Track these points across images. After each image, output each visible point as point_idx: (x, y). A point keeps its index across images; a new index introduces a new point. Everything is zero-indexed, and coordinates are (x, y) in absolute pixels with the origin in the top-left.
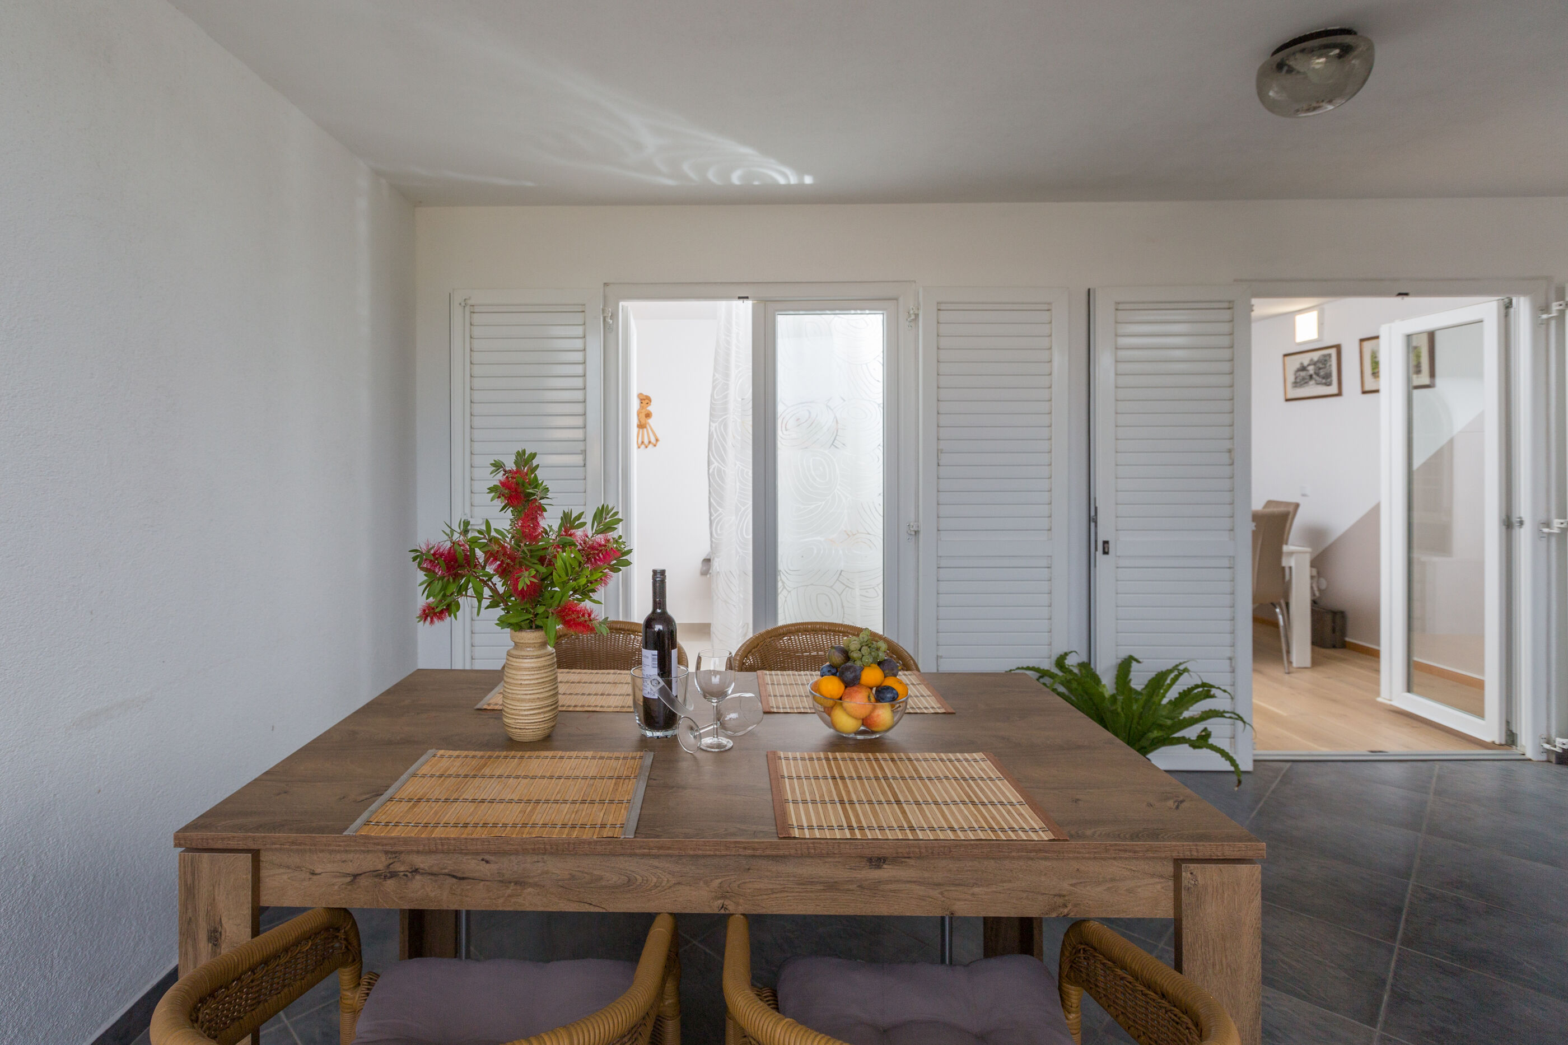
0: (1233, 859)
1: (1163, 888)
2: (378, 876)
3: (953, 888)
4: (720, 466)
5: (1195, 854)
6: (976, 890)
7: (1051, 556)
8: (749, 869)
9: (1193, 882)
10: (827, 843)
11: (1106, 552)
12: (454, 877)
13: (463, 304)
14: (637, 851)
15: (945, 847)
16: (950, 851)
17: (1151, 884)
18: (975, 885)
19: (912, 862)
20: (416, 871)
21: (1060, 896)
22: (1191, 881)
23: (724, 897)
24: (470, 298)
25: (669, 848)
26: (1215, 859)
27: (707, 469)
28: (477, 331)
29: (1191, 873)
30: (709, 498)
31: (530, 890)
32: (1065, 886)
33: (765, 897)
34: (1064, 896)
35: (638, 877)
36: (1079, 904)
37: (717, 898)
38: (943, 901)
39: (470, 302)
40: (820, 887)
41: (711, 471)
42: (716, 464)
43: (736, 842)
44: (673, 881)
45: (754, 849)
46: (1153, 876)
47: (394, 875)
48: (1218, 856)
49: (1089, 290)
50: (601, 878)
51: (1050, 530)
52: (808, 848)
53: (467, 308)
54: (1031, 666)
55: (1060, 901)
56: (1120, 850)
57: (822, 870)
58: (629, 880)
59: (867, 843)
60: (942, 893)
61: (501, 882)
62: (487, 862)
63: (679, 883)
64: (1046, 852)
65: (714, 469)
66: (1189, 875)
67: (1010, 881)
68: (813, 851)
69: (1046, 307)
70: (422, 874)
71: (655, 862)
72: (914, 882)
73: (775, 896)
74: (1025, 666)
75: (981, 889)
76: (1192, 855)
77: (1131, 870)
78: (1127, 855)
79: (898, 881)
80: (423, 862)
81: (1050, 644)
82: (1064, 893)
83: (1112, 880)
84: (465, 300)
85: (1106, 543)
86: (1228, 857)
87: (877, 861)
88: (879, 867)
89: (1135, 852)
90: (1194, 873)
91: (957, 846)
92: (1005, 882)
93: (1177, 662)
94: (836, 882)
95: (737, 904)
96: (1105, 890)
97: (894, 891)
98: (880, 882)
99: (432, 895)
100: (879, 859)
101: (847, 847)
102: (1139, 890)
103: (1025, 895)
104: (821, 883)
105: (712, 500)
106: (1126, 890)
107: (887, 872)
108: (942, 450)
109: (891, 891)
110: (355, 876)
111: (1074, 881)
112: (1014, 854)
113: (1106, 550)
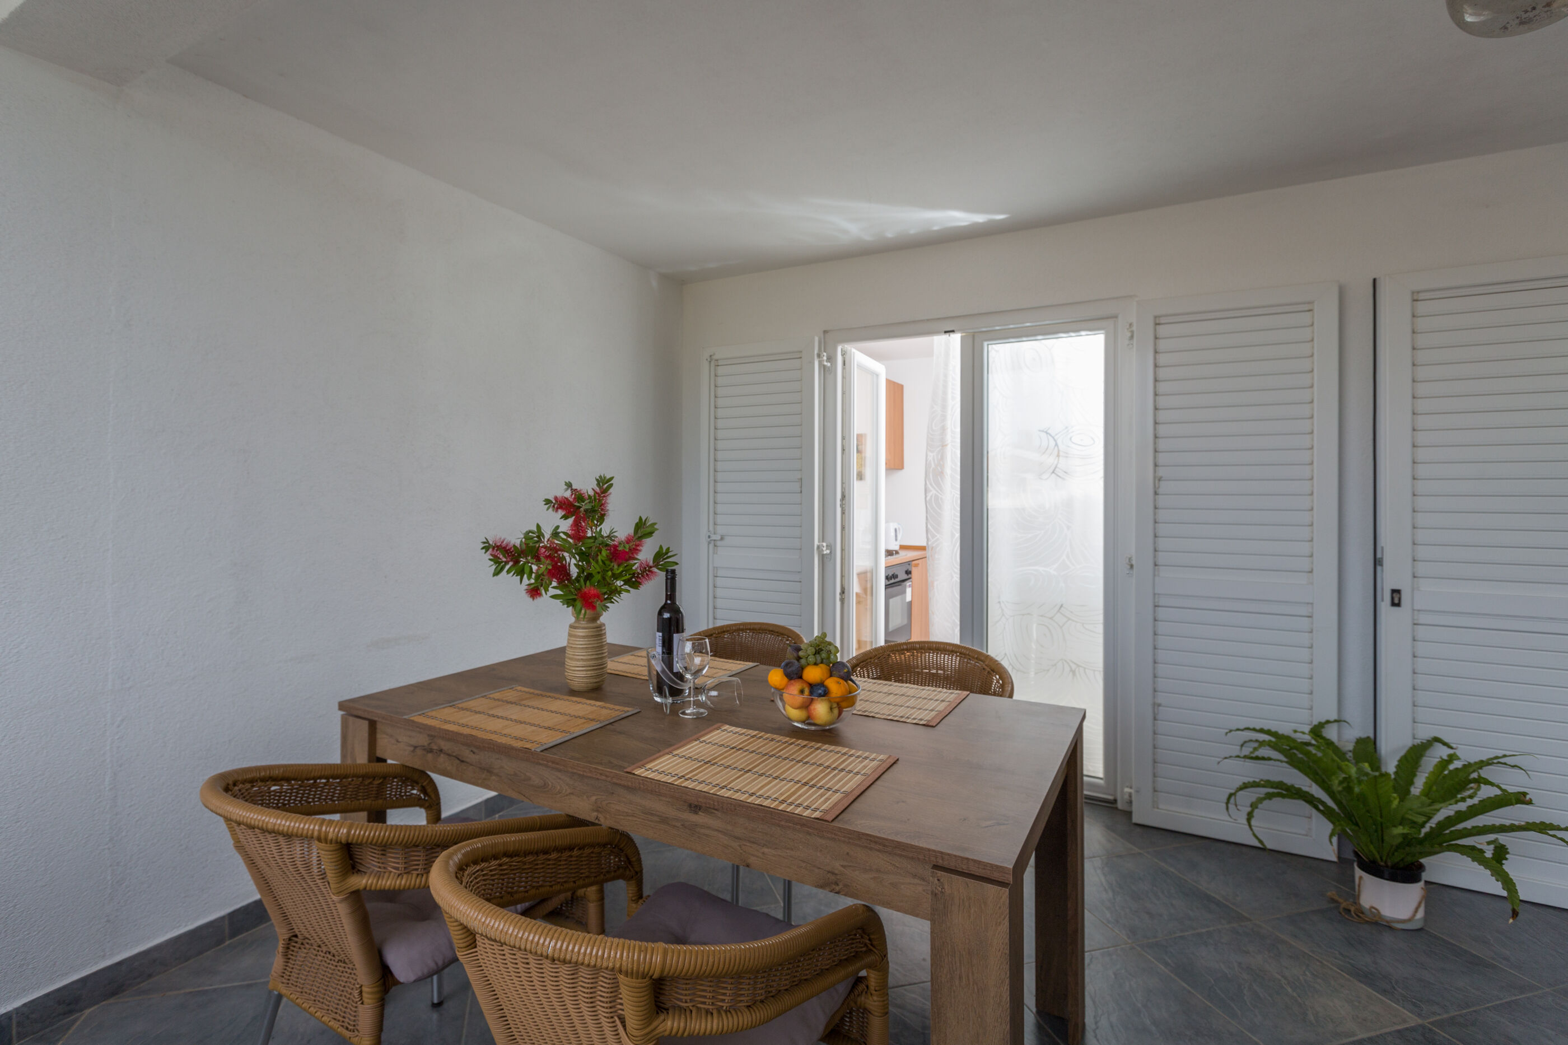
0: (977, 876)
1: (924, 891)
2: (425, 750)
3: (748, 844)
4: (937, 494)
5: (941, 861)
6: (766, 850)
7: (1312, 604)
8: (613, 793)
9: (940, 889)
10: (651, 782)
11: (1396, 604)
12: (458, 759)
13: (709, 360)
14: (541, 762)
15: (731, 804)
16: (735, 809)
17: (914, 884)
18: (764, 845)
19: (719, 814)
20: (441, 751)
21: (833, 873)
22: (938, 888)
23: (597, 811)
24: (714, 354)
25: (557, 764)
26: (959, 871)
27: (924, 497)
28: (720, 381)
29: (938, 880)
30: (927, 524)
31: (494, 777)
32: (837, 865)
33: (622, 817)
34: (836, 874)
35: (550, 783)
36: (848, 886)
37: (594, 810)
38: (741, 853)
39: (714, 357)
40: (656, 819)
41: (928, 498)
42: (934, 492)
43: (595, 768)
44: (569, 791)
45: (606, 776)
46: (915, 876)
47: (431, 751)
48: (963, 869)
49: (1375, 280)
50: (529, 779)
51: (1311, 572)
52: (639, 783)
53: (713, 363)
54: (1266, 728)
55: (832, 878)
56: (871, 841)
57: (659, 806)
58: (545, 784)
59: (678, 789)
60: (740, 846)
61: (480, 768)
62: (474, 753)
63: (572, 794)
64: (808, 827)
65: (931, 496)
66: (936, 881)
67: (792, 850)
68: (642, 786)
69: (1306, 307)
70: (445, 753)
71: (559, 774)
72: (720, 831)
73: (628, 818)
74: (1258, 728)
75: (770, 850)
76: (937, 862)
77: (895, 865)
78: (877, 847)
79: (709, 828)
80: (445, 745)
81: (1311, 709)
82: (836, 872)
83: (878, 871)
84: (711, 356)
85: (1396, 592)
86: (973, 873)
87: (695, 808)
88: (696, 813)
89: (884, 846)
90: (942, 880)
91: (740, 805)
92: (788, 849)
93: (1500, 753)
94: (667, 818)
95: (606, 818)
96: (871, 879)
97: (707, 835)
98: (696, 825)
99: (448, 768)
100: (696, 806)
101: (664, 788)
102: (902, 886)
103: (804, 865)
104: (658, 816)
105: (929, 526)
106: (890, 883)
107: (700, 818)
108: (1161, 477)
109: (704, 835)
110: (416, 747)
111: (845, 863)
112: (783, 823)
113: (1396, 601)
